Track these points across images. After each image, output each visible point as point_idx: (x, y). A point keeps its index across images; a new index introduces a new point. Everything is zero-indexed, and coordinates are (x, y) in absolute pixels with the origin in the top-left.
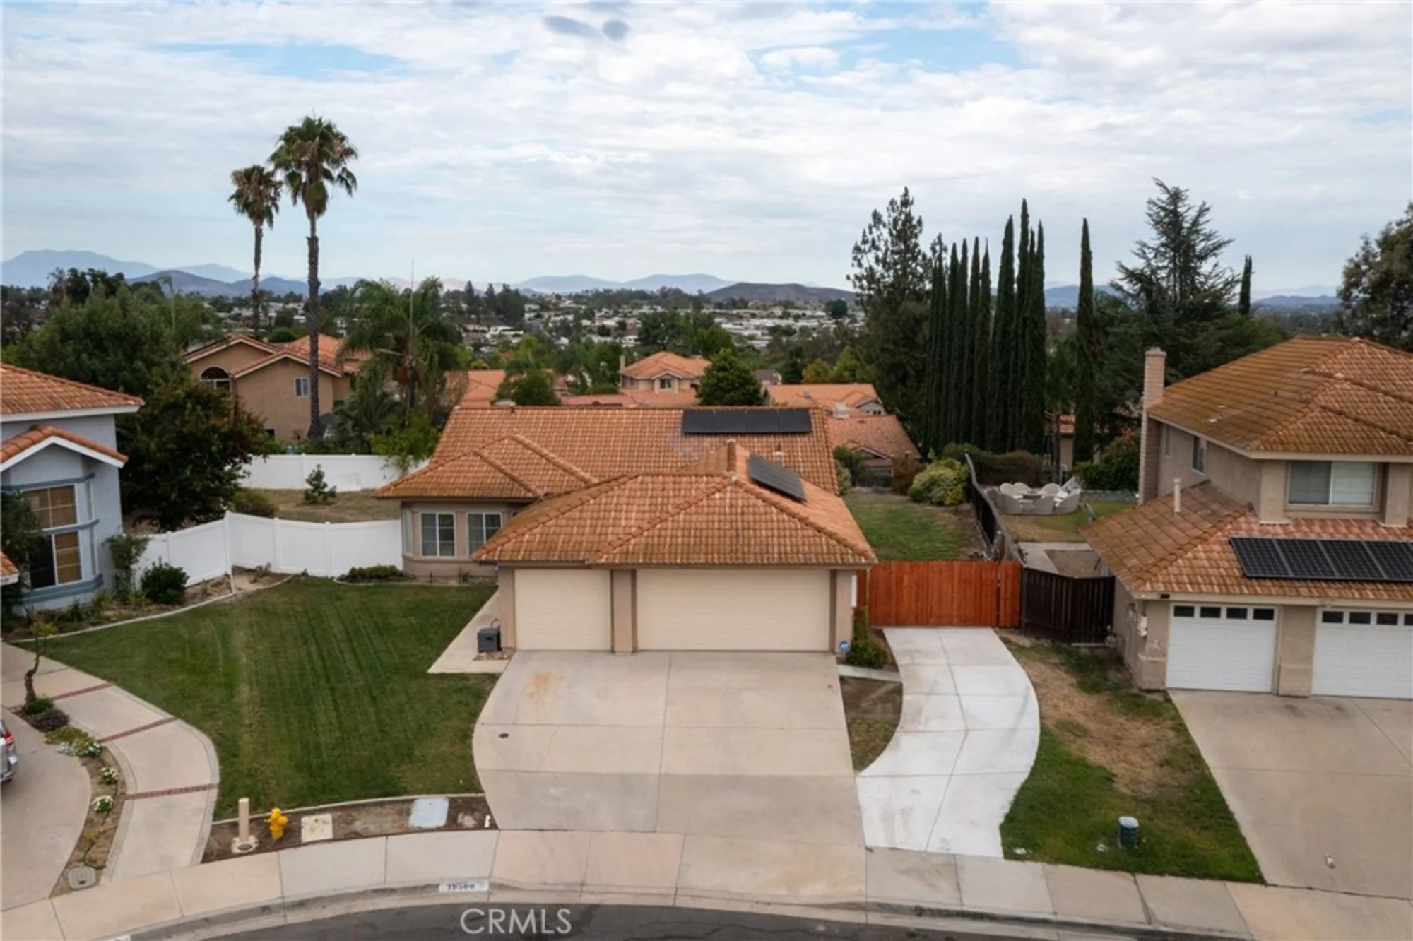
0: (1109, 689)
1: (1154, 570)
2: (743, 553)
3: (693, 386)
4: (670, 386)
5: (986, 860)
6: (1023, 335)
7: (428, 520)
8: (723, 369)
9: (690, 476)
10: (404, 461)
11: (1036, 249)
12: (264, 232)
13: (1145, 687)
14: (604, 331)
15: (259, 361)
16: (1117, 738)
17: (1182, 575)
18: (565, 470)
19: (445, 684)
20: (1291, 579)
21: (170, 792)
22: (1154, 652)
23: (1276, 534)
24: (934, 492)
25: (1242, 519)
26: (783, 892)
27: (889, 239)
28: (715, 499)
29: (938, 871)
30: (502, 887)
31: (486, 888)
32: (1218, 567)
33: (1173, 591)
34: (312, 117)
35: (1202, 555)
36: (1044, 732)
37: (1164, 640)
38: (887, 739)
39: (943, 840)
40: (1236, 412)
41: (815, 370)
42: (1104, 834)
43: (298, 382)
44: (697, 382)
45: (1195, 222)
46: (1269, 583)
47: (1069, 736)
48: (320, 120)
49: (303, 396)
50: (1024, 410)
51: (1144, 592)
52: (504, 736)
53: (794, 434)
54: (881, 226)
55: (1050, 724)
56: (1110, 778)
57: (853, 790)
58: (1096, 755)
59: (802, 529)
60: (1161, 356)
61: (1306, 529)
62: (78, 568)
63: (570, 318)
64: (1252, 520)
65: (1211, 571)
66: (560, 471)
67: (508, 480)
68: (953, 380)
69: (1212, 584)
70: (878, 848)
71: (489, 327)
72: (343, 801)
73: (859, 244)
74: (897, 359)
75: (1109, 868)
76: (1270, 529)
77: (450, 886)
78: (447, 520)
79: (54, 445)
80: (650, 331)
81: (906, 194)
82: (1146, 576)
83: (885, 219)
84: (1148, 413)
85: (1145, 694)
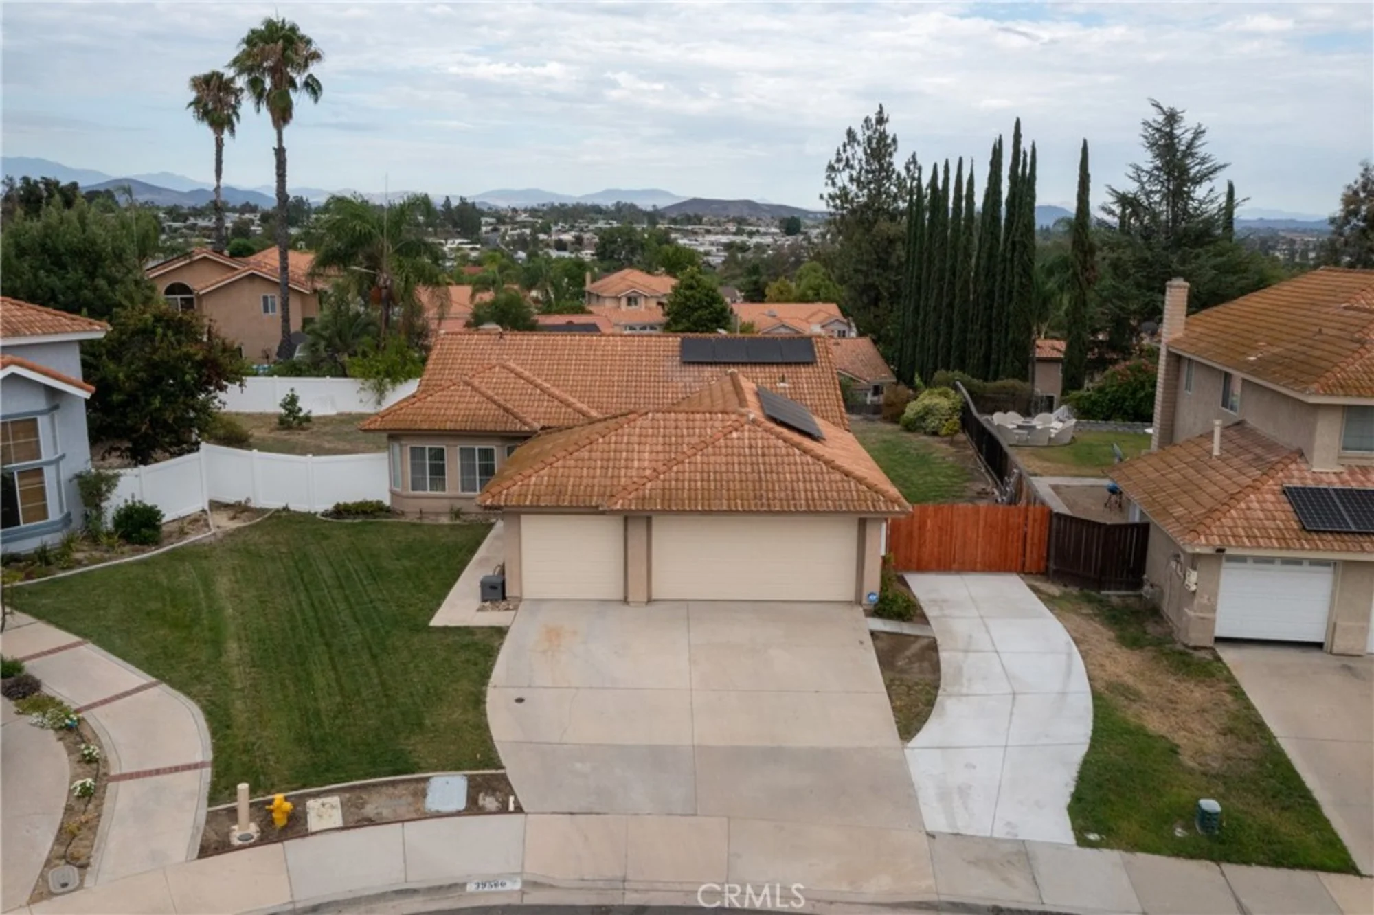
0: (1150, 644)
1: (1208, 521)
2: (768, 499)
3: (660, 304)
4: (636, 303)
5: (1058, 847)
6: (1012, 260)
7: (417, 453)
8: (691, 287)
9: (704, 413)
10: (380, 384)
11: (1028, 171)
12: (224, 141)
13: (1191, 644)
14: (561, 246)
15: (224, 277)
16: (1171, 701)
17: (1236, 526)
18: (561, 402)
19: (450, 639)
20: (1353, 533)
21: (158, 772)
22: (1203, 608)
23: (1330, 483)
24: (929, 421)
25: (1293, 466)
26: (845, 887)
27: (864, 158)
28: (732, 439)
29: (1009, 862)
30: (536, 885)
31: (518, 886)
32: (1275, 520)
33: (1230, 546)
34: (275, 20)
35: (1255, 505)
36: (1096, 696)
37: (1214, 595)
38: (931, 703)
39: (1009, 824)
40: (1276, 350)
41: (779, 289)
42: (1181, 816)
43: (265, 298)
44: (665, 300)
45: (1190, 145)
46: (1330, 537)
47: (1122, 702)
48: (283, 21)
49: (271, 313)
50: (1010, 336)
51: (1200, 546)
52: (520, 700)
53: (797, 364)
54: (856, 145)
55: (1100, 685)
56: (1174, 750)
57: (903, 763)
58: (1155, 723)
59: (828, 473)
60: (1185, 287)
61: (1363, 479)
62: (44, 507)
63: (528, 231)
64: (1304, 467)
65: (1267, 523)
66: (556, 403)
67: (501, 412)
68: (932, 303)
69: (1270, 538)
70: (941, 833)
71: (446, 240)
72: (351, 780)
73: (833, 162)
74: (870, 280)
75: (1191, 857)
76: (1323, 476)
77: (478, 885)
78: (438, 454)
79: (14, 376)
80: (607, 246)
81: (881, 112)
82: (1201, 528)
83: (860, 137)
84: (1168, 346)
85: (1191, 651)
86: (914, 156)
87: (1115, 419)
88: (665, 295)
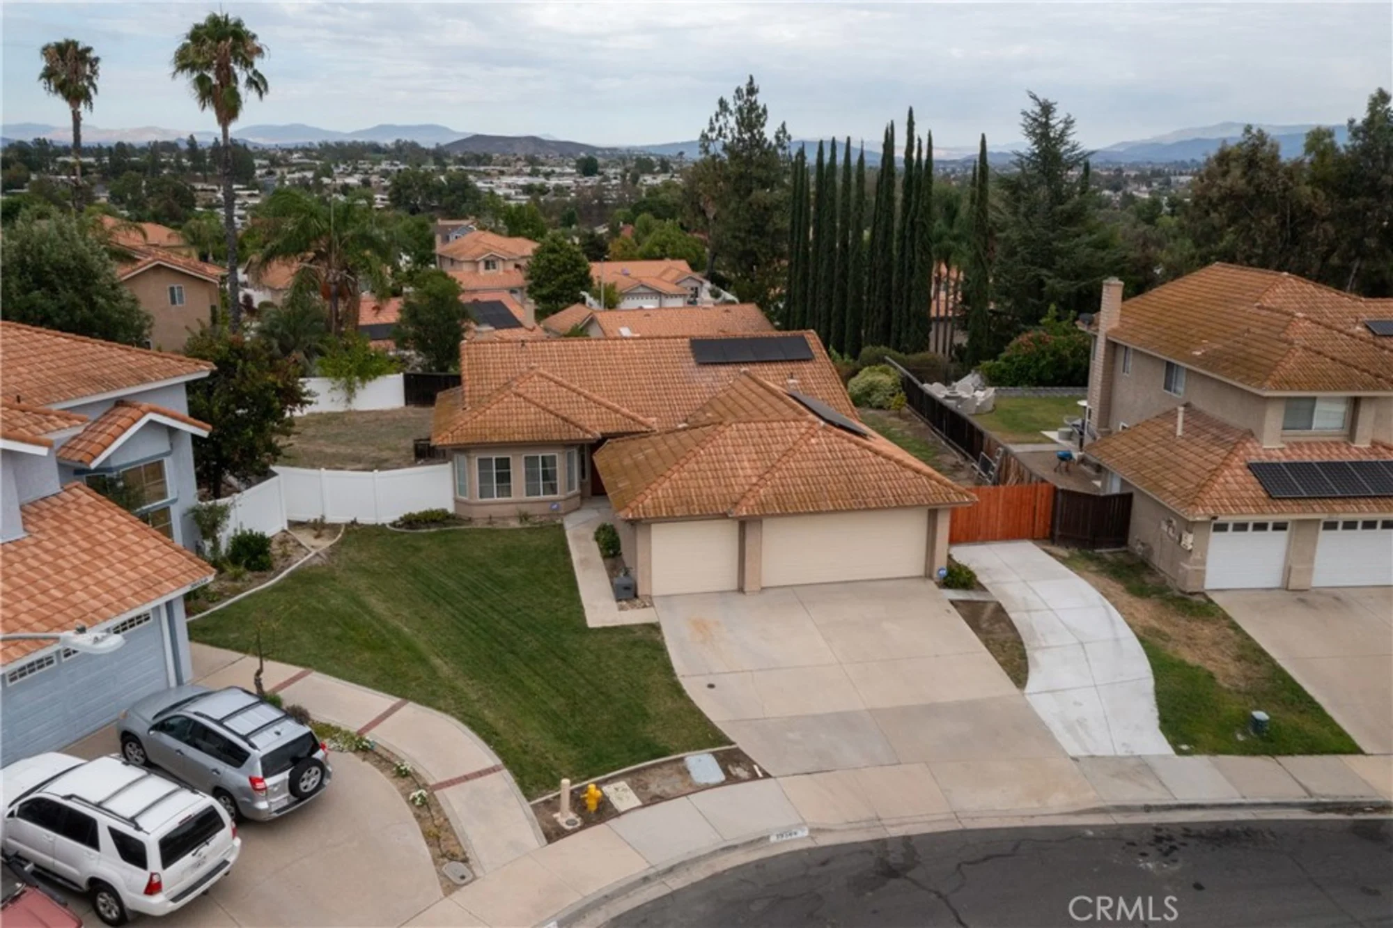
0: (1154, 593)
1: (1201, 495)
3: (517, 266)
4: (494, 267)
5: (1165, 757)
6: (912, 238)
7: (484, 464)
8: (553, 251)
10: (350, 383)
13: (1189, 590)
16: (1190, 638)
17: (1222, 498)
19: (617, 638)
20: (1304, 498)
21: (466, 778)
22: (1197, 562)
23: (1278, 458)
24: (874, 396)
25: (1248, 445)
26: (1036, 805)
27: (736, 127)
28: (812, 445)
29: (1139, 772)
30: (819, 830)
31: (806, 833)
32: (1247, 490)
33: (1221, 514)
34: (219, 14)
35: (1230, 479)
36: (1142, 640)
37: (1204, 552)
38: (1024, 656)
39: (1124, 744)
40: (1216, 346)
41: (622, 245)
42: (1237, 725)
43: (172, 289)
44: (523, 263)
45: (1063, 134)
46: (1290, 503)
47: (1161, 642)
48: (227, 17)
49: (178, 305)
51: (1199, 515)
52: (711, 686)
54: (728, 114)
55: (1138, 629)
56: (1211, 676)
57: (1028, 706)
58: (1190, 657)
60: (1119, 285)
61: (1299, 452)
64: (1256, 445)
65: (1242, 493)
68: (822, 272)
69: (1248, 506)
70: (1082, 757)
72: (624, 767)
73: (706, 131)
74: (748, 247)
75: (1254, 754)
76: (1272, 452)
77: (778, 836)
78: (504, 464)
79: (151, 422)
81: (751, 82)
82: (1198, 501)
83: (732, 107)
84: (1107, 335)
85: (1189, 597)
86: (783, 126)
87: (1022, 385)
88: (523, 257)
